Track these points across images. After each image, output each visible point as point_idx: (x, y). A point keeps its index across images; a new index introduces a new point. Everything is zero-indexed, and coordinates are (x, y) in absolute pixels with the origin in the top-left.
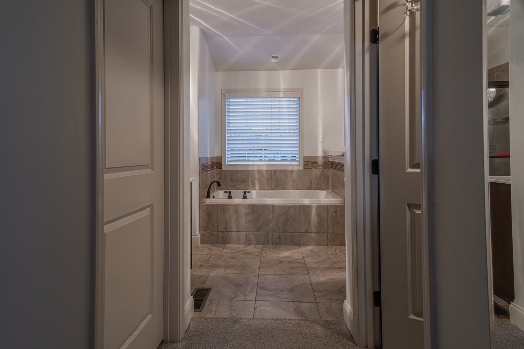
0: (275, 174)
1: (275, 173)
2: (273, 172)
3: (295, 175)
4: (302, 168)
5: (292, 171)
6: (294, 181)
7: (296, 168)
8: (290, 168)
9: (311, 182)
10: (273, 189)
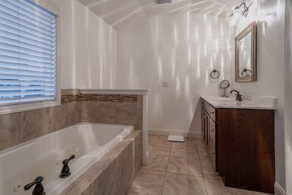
0: (25, 118)
1: (25, 116)
2: (23, 114)
3: (52, 114)
4: (58, 103)
5: (48, 109)
6: (50, 122)
7: (53, 104)
8: (46, 105)
9: (67, 118)
10: (21, 141)
